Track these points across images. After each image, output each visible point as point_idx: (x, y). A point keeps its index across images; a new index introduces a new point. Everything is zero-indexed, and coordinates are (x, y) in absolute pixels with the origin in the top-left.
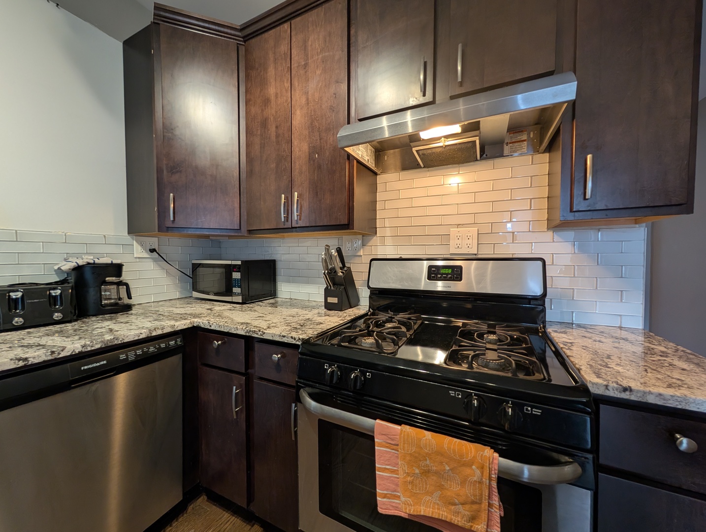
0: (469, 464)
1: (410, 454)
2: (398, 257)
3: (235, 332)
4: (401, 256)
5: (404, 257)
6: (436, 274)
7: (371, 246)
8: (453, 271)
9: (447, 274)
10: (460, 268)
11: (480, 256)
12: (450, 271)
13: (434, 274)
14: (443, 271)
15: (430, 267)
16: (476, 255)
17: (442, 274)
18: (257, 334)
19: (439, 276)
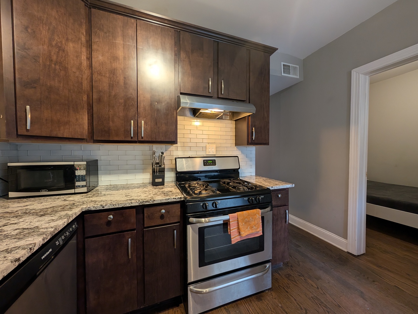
0: (255, 215)
1: (242, 219)
2: (188, 156)
3: (130, 206)
4: (189, 156)
5: (191, 156)
6: (207, 163)
7: (170, 151)
8: (212, 162)
9: (211, 163)
10: (215, 160)
11: (216, 156)
12: (211, 162)
13: (206, 163)
14: (209, 162)
15: (204, 161)
16: (215, 155)
17: (209, 163)
18: (149, 202)
19: (208, 164)
